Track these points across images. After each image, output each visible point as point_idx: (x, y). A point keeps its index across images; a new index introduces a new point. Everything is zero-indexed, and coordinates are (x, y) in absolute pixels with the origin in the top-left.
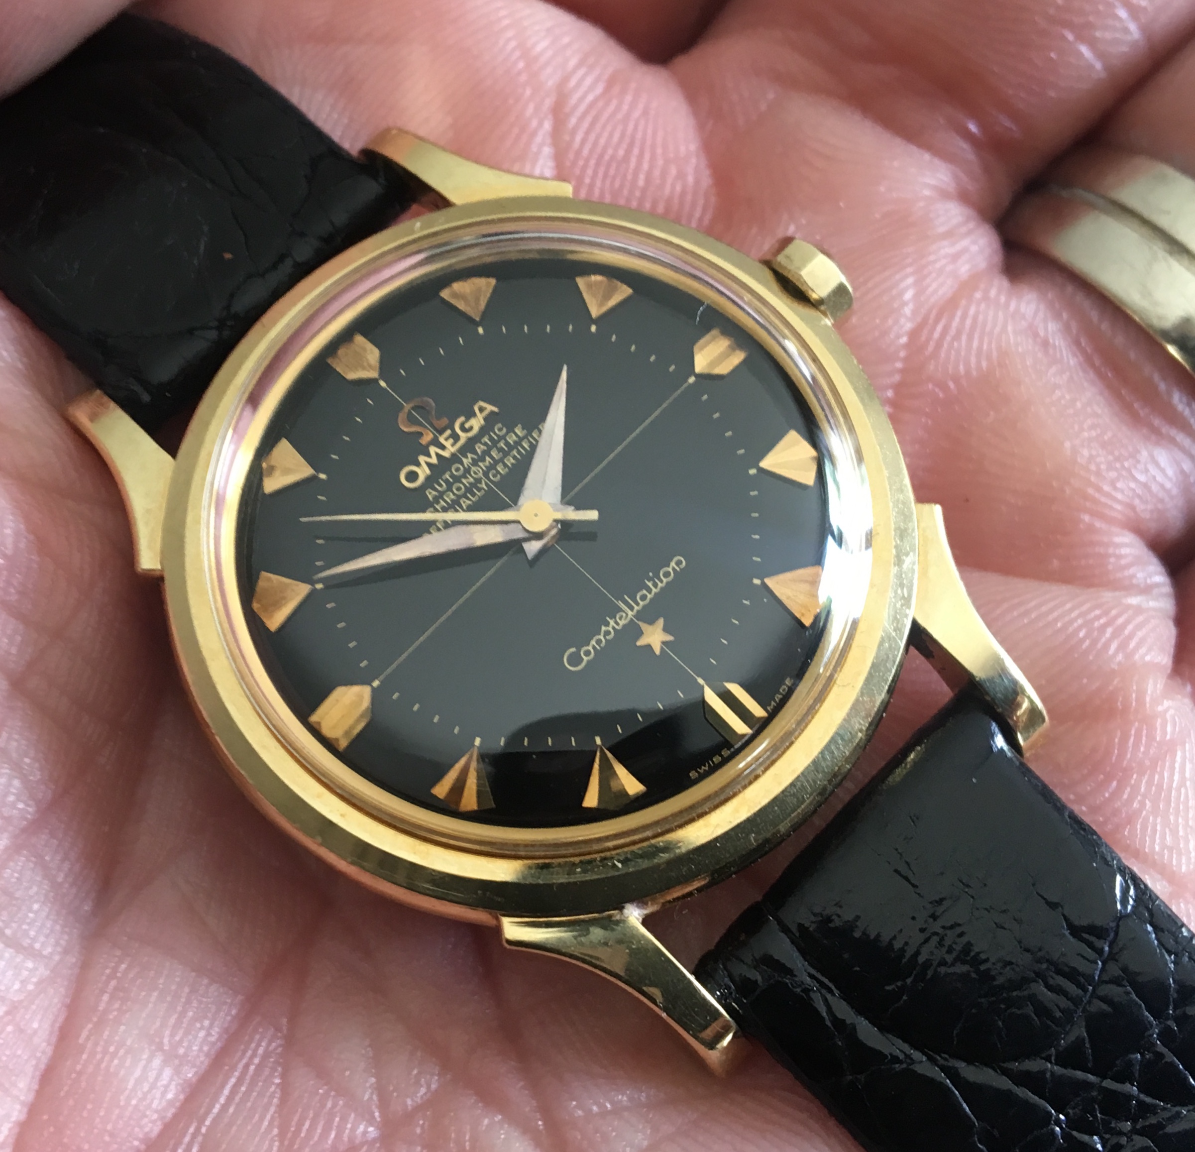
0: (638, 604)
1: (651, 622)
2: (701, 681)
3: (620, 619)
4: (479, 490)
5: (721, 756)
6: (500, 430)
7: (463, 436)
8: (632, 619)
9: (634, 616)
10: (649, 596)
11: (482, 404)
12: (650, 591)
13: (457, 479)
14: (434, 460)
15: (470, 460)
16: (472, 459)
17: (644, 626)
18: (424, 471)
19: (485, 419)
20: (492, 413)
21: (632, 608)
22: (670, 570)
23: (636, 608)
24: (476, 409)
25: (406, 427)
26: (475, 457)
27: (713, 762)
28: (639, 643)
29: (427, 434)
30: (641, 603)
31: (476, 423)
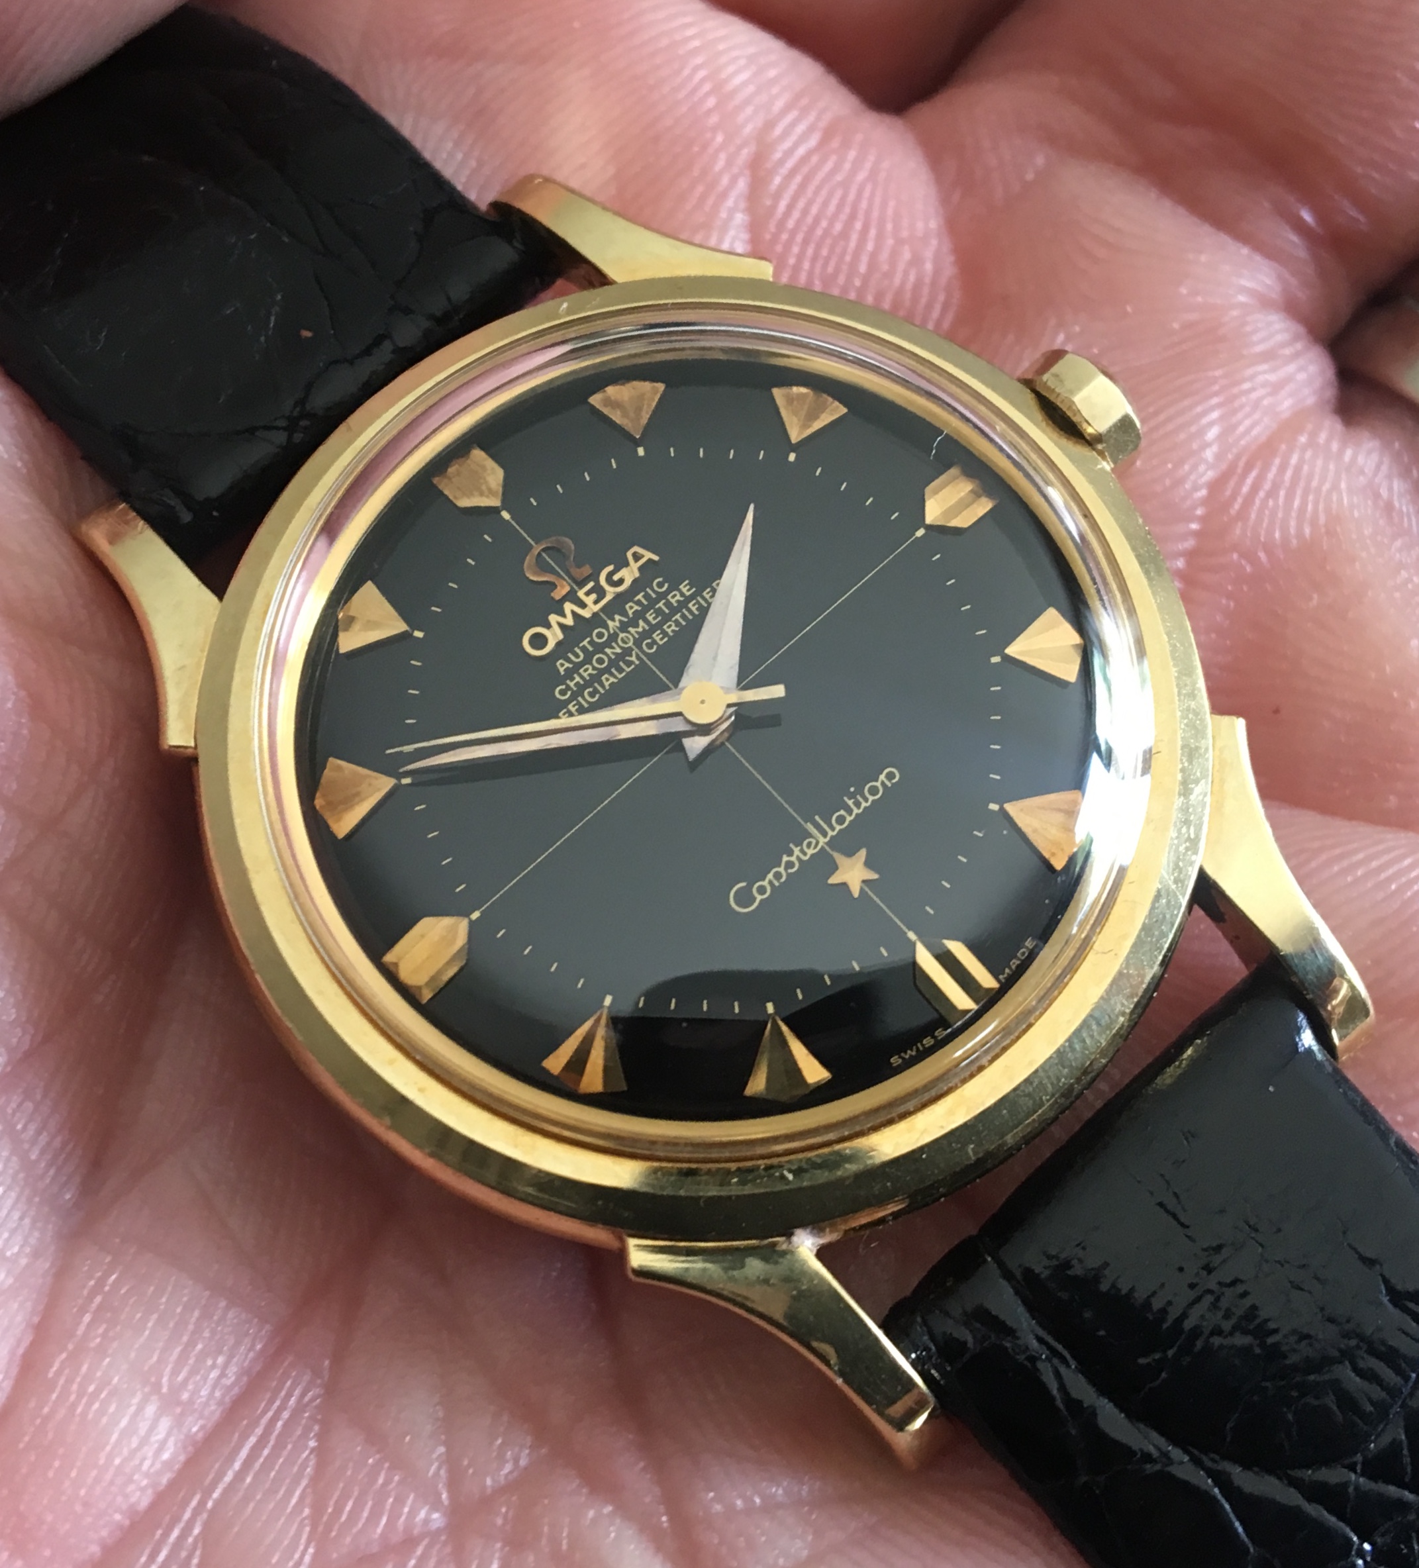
0: (833, 829)
1: (850, 853)
2: (912, 936)
3: (809, 845)
4: (629, 664)
5: (934, 1037)
6: (660, 585)
7: (611, 592)
8: (822, 848)
9: (827, 843)
10: (849, 819)
11: (636, 549)
12: (850, 812)
13: (600, 648)
14: (569, 621)
15: (617, 624)
16: (620, 621)
17: (837, 856)
18: (555, 634)
19: (640, 569)
20: (650, 560)
21: (825, 834)
22: (878, 784)
23: (831, 833)
24: (629, 555)
25: (535, 574)
26: (625, 620)
27: (923, 1045)
28: (831, 881)
29: (563, 587)
30: (838, 828)
31: (629, 575)
